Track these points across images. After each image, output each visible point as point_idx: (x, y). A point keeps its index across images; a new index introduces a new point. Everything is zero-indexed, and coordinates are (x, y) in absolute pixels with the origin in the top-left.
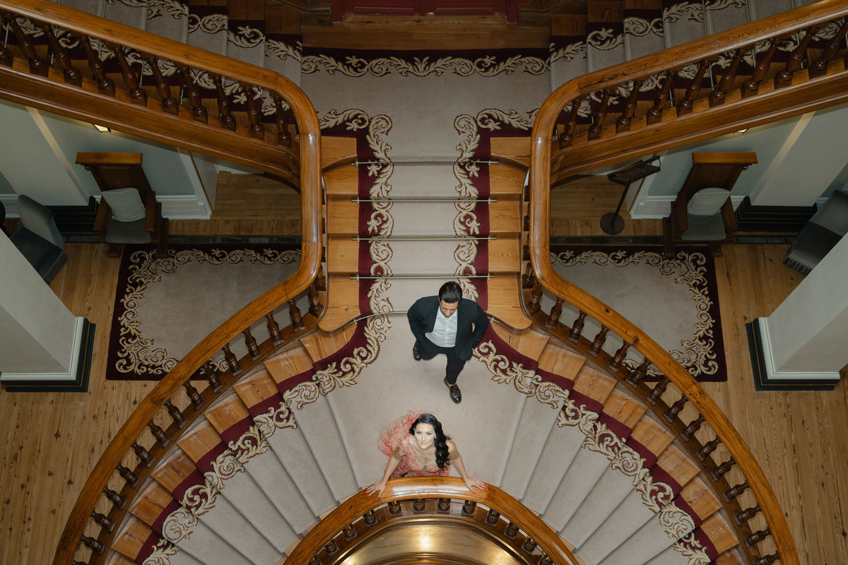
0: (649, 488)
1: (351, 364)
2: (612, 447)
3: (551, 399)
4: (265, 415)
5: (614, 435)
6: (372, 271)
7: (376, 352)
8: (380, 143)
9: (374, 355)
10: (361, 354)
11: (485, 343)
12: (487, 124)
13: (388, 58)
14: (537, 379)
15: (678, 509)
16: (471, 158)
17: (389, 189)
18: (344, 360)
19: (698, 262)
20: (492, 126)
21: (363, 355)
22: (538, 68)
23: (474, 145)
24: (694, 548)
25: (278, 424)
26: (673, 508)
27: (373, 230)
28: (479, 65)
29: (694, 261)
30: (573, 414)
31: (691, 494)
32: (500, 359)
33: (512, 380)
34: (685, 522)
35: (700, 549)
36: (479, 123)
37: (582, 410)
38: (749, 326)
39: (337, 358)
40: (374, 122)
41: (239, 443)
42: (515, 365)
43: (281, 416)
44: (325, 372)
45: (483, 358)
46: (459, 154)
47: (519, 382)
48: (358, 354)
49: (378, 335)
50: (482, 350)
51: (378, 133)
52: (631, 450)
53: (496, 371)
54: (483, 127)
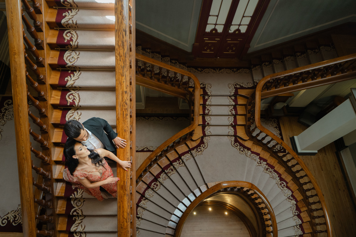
0: (279, 183)
1: (201, 149)
2: (270, 172)
3: (254, 159)
4: (176, 163)
5: (270, 168)
6: (206, 124)
8: (209, 90)
9: (206, 146)
11: (236, 143)
12: (236, 86)
13: (209, 69)
14: (251, 153)
15: (287, 189)
16: (233, 95)
17: (211, 102)
18: (198, 148)
19: (275, 121)
20: (238, 86)
21: (204, 146)
22: (248, 72)
23: (234, 91)
24: (291, 200)
25: (179, 165)
26: (285, 188)
27: (207, 113)
28: (233, 71)
29: (274, 121)
30: (260, 163)
31: (290, 184)
32: (241, 148)
33: (245, 154)
34: (289, 192)
35: (293, 200)
36: (234, 86)
37: (262, 161)
38: (291, 138)
39: (196, 147)
40: (207, 85)
41: (168, 170)
42: (245, 149)
43: (180, 163)
44: (194, 151)
45: (236, 147)
46: (230, 93)
47: (247, 154)
48: (202, 146)
49: (207, 141)
50: (236, 145)
51: (208, 88)
52: (274, 172)
53: (240, 151)
54: (236, 87)
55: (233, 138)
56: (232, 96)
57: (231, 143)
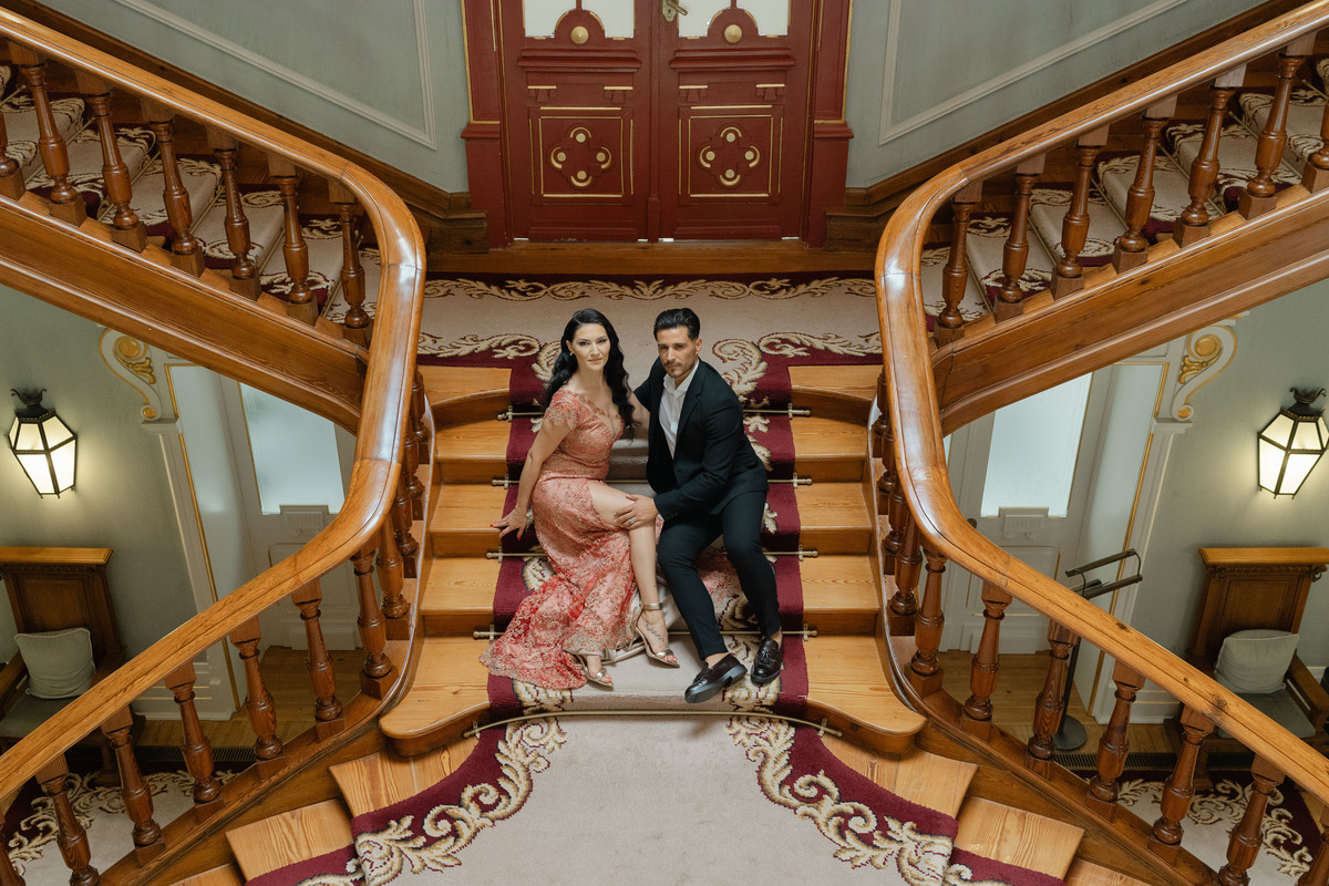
1: (452, 820)
7: (521, 793)
9: (515, 801)
10: (482, 798)
11: (808, 778)
14: (959, 874)
18: (436, 810)
21: (488, 801)
23: (757, 374)
32: (852, 811)
33: (892, 862)
39: (417, 807)
42: (893, 824)
44: (382, 838)
45: (804, 808)
47: (910, 864)
48: (475, 798)
49: (531, 758)
50: (802, 792)
53: (844, 838)
55: (781, 738)
57: (759, 772)
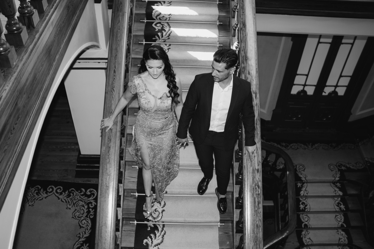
6: (303, 226)
8: (302, 174)
13: (297, 143)
16: (338, 180)
17: (307, 192)
20: (343, 168)
22: (353, 147)
23: (338, 175)
27: (302, 209)
28: (331, 146)
36: (338, 167)
40: (298, 167)
46: (334, 179)
51: (300, 171)
54: (340, 168)
56: (337, 183)
